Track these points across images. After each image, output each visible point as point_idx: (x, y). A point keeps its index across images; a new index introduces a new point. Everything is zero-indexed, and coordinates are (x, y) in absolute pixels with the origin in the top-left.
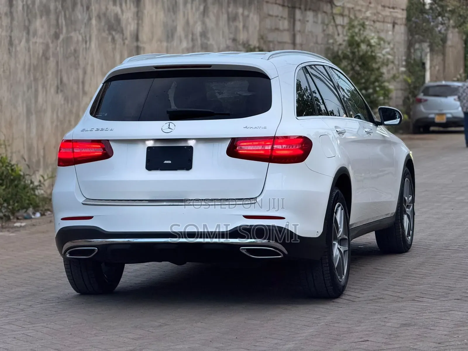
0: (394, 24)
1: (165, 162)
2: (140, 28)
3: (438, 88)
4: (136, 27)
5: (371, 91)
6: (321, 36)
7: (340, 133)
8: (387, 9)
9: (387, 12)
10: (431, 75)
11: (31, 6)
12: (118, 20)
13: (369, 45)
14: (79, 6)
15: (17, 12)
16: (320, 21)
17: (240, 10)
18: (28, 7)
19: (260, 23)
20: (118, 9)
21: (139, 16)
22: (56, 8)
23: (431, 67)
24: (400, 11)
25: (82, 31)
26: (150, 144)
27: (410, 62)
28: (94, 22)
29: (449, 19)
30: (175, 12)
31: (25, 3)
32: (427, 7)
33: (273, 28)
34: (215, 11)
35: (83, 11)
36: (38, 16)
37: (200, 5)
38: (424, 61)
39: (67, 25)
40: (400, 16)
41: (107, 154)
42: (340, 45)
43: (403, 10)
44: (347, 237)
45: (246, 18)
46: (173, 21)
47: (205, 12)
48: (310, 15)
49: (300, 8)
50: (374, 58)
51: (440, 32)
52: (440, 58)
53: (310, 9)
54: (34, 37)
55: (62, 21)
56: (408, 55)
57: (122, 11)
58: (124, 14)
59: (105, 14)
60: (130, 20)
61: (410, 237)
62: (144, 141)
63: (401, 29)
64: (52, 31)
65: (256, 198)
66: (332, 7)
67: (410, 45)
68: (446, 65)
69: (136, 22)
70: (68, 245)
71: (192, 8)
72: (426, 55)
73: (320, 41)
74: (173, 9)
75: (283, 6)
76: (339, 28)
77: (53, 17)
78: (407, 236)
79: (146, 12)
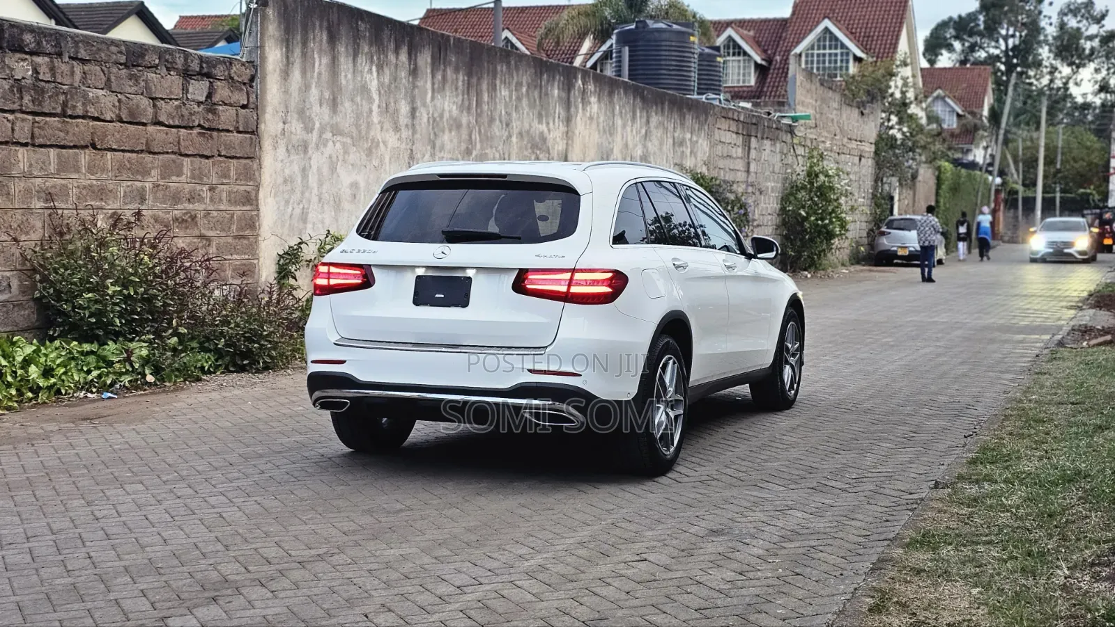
0: (861, 157)
1: (437, 296)
2: (570, 148)
3: (902, 221)
4: (565, 146)
5: (827, 221)
6: (778, 166)
7: (677, 267)
8: (853, 142)
9: (853, 145)
10: (899, 209)
11: (438, 119)
12: (544, 140)
13: (827, 176)
14: (497, 122)
15: (420, 124)
16: (778, 150)
17: (688, 136)
18: (434, 120)
19: (710, 149)
20: (543, 127)
21: (568, 135)
22: (469, 123)
23: (899, 200)
24: (868, 144)
25: (500, 148)
26: (421, 272)
27: (876, 196)
28: (514, 139)
29: (920, 155)
30: (611, 135)
31: (430, 115)
32: (899, 142)
33: (725, 155)
34: (659, 135)
35: (502, 128)
36: (447, 131)
37: (641, 128)
38: (894, 195)
39: (481, 141)
40: (867, 149)
41: (367, 282)
42: (799, 174)
43: (871, 143)
44: (682, 399)
45: (694, 144)
46: (609, 143)
47: (647, 135)
48: (767, 144)
49: (756, 137)
50: (832, 189)
51: (910, 167)
52: (911, 193)
53: (767, 138)
54: (441, 152)
55: (475, 136)
56: (875, 188)
57: (549, 130)
58: (552, 133)
59: (528, 132)
60: (558, 139)
61: (793, 392)
62: (413, 267)
63: (868, 163)
64: (464, 146)
65: (546, 347)
66: (792, 137)
67: (878, 179)
68: (916, 199)
69: (565, 142)
70: (317, 394)
71: (632, 131)
72: (895, 189)
73: (777, 170)
74: (609, 131)
75: (737, 133)
76: (799, 158)
77: (464, 132)
78: (789, 391)
79: (577, 132)
